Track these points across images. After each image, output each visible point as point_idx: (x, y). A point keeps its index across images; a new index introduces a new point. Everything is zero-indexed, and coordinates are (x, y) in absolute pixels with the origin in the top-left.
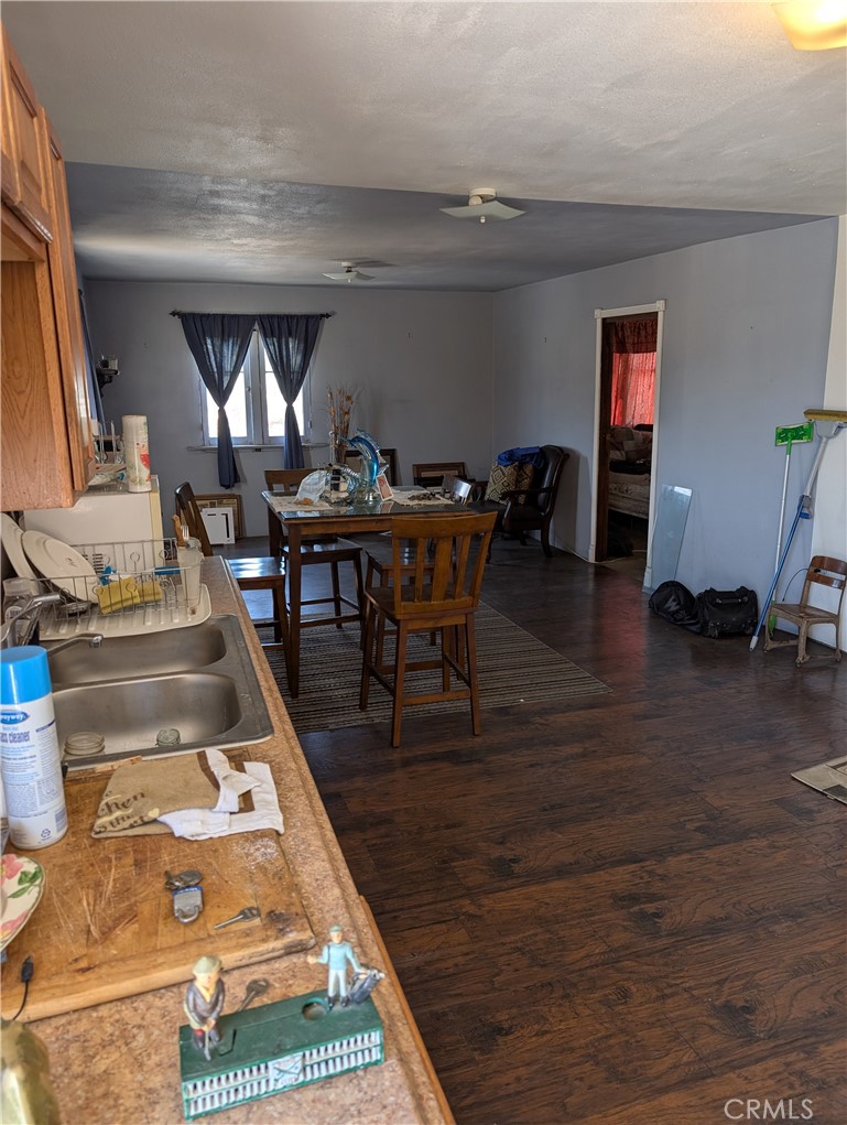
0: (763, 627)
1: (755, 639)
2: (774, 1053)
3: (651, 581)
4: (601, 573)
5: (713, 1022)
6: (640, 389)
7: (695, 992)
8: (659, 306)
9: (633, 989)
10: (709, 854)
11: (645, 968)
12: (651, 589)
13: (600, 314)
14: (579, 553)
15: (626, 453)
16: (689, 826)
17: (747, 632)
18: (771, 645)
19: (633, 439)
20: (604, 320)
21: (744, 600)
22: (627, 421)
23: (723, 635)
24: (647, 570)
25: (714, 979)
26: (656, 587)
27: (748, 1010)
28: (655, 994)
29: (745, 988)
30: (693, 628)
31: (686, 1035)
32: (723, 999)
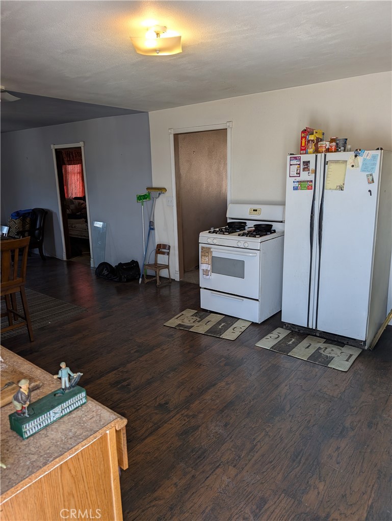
0: (143, 275)
1: (140, 279)
2: (177, 413)
3: (94, 264)
4: (70, 264)
5: (156, 411)
6: (73, 182)
7: (148, 405)
8: (81, 144)
9: (126, 412)
10: (141, 359)
11: (129, 403)
12: (94, 268)
13: (54, 147)
14: (58, 257)
15: (72, 210)
16: (132, 352)
17: (137, 278)
18: (147, 281)
19: (73, 204)
20: (56, 150)
21: (134, 265)
22: (70, 196)
23: (128, 281)
24: (92, 259)
25: (153, 398)
26: (97, 266)
27: (167, 403)
28: (134, 410)
29: (164, 397)
30: (116, 280)
31: (148, 419)
32: (157, 403)
